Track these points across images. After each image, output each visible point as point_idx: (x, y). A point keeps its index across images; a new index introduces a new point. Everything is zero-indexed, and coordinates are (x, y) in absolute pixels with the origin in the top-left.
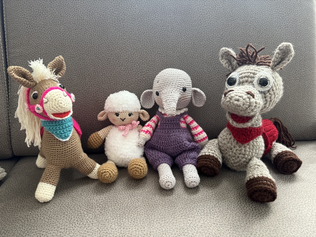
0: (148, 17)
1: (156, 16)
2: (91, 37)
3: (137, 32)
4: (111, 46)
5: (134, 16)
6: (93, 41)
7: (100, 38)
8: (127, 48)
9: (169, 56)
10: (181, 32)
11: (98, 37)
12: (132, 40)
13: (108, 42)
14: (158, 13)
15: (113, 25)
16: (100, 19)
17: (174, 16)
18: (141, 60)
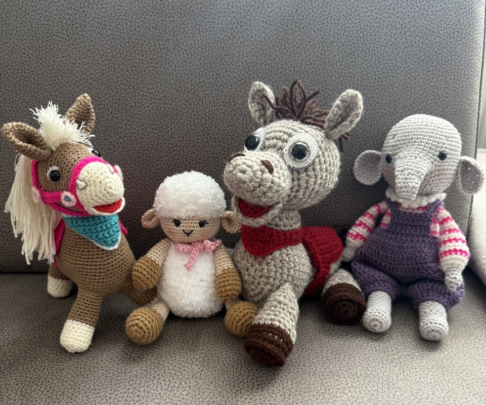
0: (130, 22)
1: (146, 21)
2: (23, 58)
3: (109, 51)
4: (60, 77)
5: (104, 19)
6: (27, 66)
7: (41, 61)
8: (90, 81)
9: (168, 98)
10: (193, 53)
11: (37, 60)
12: (100, 66)
13: (55, 70)
14: (149, 14)
15: (65, 36)
16: (40, 23)
17: (181, 20)
18: (116, 105)
